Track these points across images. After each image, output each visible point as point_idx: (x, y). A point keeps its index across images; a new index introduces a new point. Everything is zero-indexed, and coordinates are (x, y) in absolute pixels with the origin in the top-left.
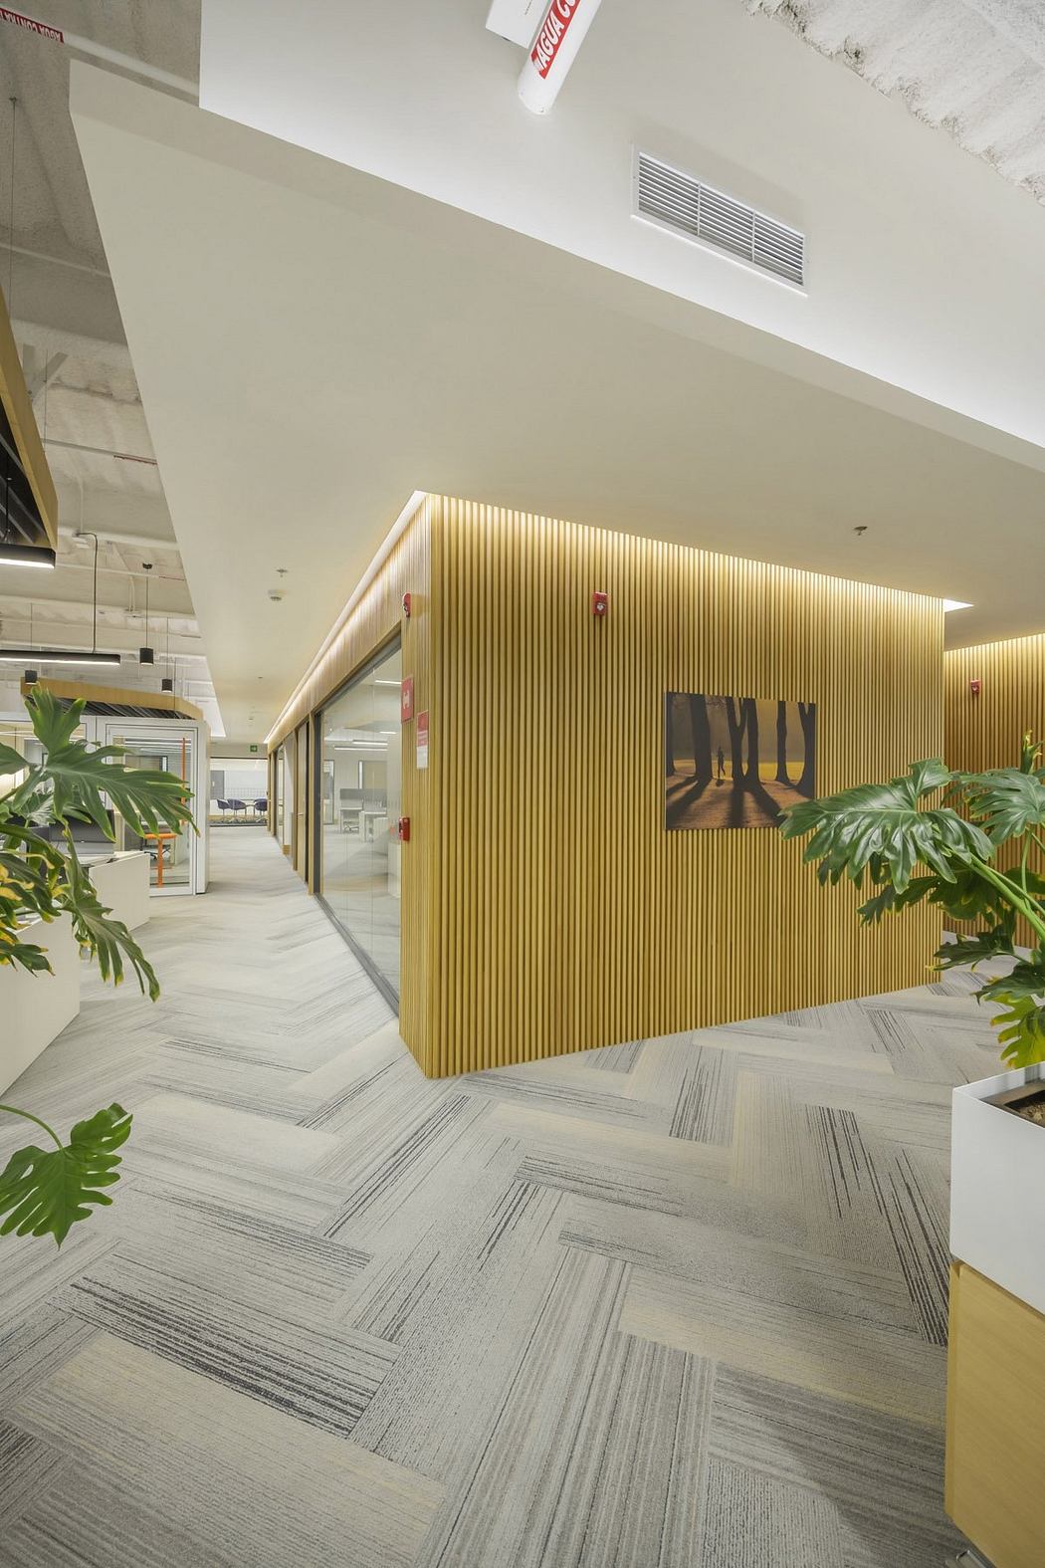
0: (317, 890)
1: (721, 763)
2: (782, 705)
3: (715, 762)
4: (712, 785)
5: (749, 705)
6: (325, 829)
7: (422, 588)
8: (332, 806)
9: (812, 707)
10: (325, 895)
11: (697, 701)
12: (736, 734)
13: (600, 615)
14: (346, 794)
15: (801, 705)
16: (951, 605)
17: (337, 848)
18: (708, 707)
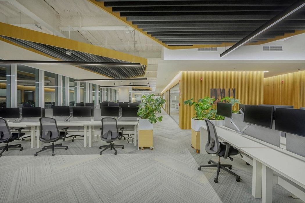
0: (169, 114)
1: (219, 97)
2: (229, 89)
3: (218, 97)
4: (218, 100)
5: (224, 90)
6: (170, 107)
7: (181, 79)
8: (171, 103)
9: (235, 89)
10: (170, 115)
11: (215, 90)
12: (221, 93)
13: (201, 81)
14: (173, 101)
15: (233, 89)
16: (264, 72)
17: (172, 109)
18: (217, 90)
